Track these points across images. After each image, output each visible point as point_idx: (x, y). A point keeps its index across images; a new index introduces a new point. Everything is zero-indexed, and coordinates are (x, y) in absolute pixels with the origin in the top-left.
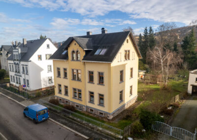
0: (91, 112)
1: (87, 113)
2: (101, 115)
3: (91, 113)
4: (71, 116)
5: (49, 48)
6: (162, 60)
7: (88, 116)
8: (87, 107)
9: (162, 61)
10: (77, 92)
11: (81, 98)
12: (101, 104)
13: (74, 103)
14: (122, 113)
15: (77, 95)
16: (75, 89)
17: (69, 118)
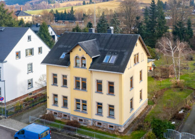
0: (99, 126)
1: (94, 128)
2: (111, 128)
3: (99, 128)
4: (77, 134)
5: (30, 40)
6: (172, 52)
7: (96, 131)
8: (94, 121)
9: (173, 53)
10: (81, 103)
11: (86, 110)
12: (111, 116)
13: (75, 117)
14: (133, 123)
15: (81, 107)
16: (77, 100)
17: (75, 136)
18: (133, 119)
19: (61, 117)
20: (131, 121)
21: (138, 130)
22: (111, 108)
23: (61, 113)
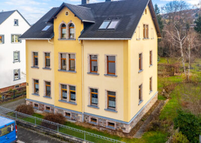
0: (93, 123)
1: (86, 126)
2: (111, 127)
3: (93, 125)
4: (58, 134)
5: (18, 25)
6: (181, 43)
7: (88, 129)
8: (86, 115)
9: (181, 45)
10: (68, 90)
11: (75, 100)
12: (111, 108)
13: (61, 109)
15: (68, 95)
16: (63, 86)
17: (55, 136)
18: (142, 116)
19: (42, 110)
20: (140, 118)
21: (153, 130)
22: (111, 96)
23: (42, 104)
